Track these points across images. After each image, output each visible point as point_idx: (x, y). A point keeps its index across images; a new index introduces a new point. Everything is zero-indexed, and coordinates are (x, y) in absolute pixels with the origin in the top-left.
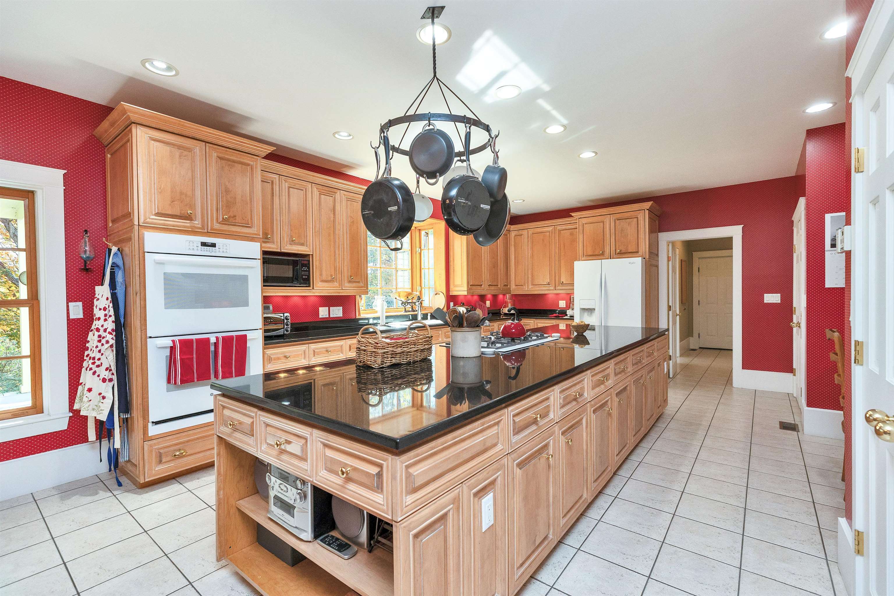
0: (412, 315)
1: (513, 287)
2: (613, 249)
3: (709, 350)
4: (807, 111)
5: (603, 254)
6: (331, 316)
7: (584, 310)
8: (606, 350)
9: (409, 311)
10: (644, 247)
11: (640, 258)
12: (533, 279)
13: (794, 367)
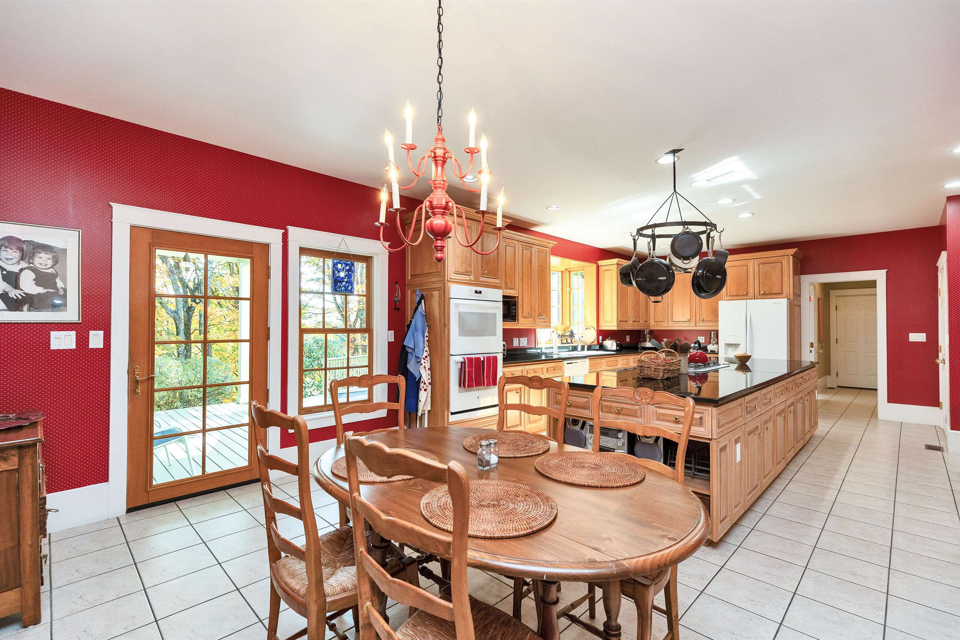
0: (572, 346)
1: (652, 323)
2: (757, 290)
3: (849, 389)
4: (945, 186)
5: (747, 294)
6: (520, 345)
7: (729, 345)
8: (751, 383)
9: (565, 343)
10: (788, 288)
11: (785, 300)
12: (672, 318)
13: (941, 401)
